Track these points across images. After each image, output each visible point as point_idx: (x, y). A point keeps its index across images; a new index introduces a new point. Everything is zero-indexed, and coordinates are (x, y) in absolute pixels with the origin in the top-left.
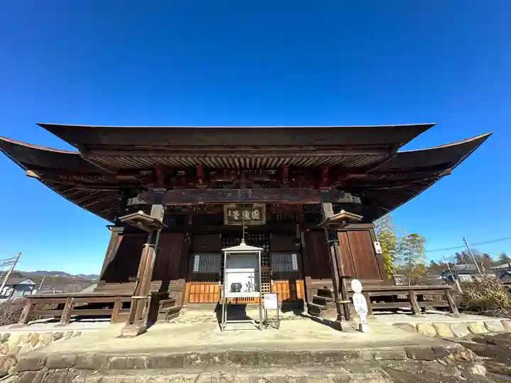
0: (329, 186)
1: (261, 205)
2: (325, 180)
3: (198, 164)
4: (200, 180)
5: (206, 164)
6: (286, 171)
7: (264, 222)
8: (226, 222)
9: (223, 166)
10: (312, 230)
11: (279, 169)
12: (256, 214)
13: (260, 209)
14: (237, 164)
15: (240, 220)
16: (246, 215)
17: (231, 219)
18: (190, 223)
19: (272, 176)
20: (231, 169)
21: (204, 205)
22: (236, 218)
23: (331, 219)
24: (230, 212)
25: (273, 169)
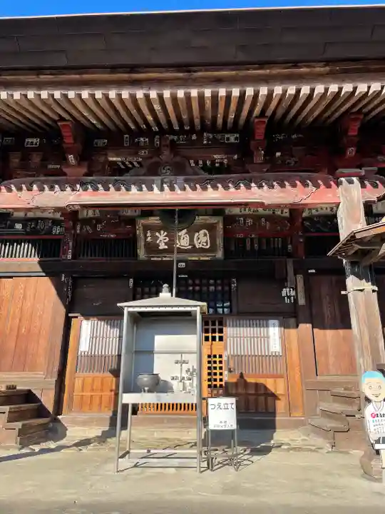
0: (360, 167)
1: (213, 220)
2: (351, 151)
3: (62, 119)
4: (71, 157)
5: (82, 120)
6: (260, 131)
7: (220, 254)
8: (142, 254)
9: (121, 125)
10: (320, 272)
11: (245, 130)
12: (202, 239)
13: (211, 228)
14: (150, 118)
15: (170, 250)
16: (183, 241)
17: (153, 248)
18: (70, 257)
19: (229, 148)
20: (140, 132)
21: (98, 221)
22: (163, 246)
23: (358, 236)
24: (149, 234)
25: (232, 131)
